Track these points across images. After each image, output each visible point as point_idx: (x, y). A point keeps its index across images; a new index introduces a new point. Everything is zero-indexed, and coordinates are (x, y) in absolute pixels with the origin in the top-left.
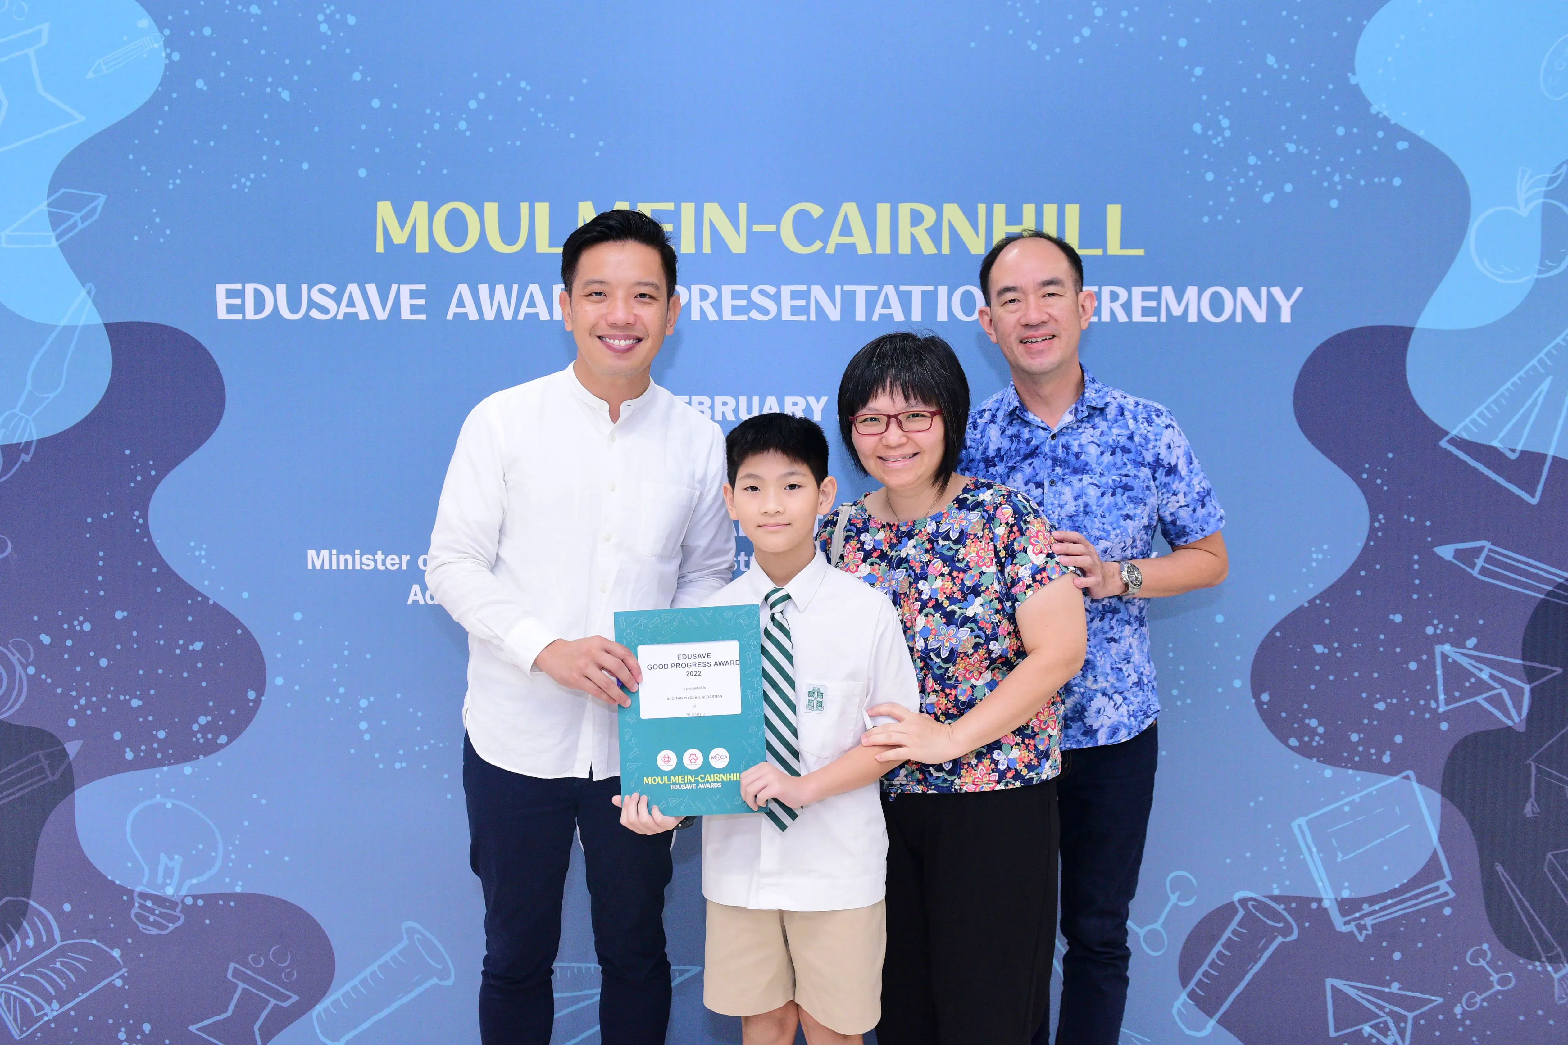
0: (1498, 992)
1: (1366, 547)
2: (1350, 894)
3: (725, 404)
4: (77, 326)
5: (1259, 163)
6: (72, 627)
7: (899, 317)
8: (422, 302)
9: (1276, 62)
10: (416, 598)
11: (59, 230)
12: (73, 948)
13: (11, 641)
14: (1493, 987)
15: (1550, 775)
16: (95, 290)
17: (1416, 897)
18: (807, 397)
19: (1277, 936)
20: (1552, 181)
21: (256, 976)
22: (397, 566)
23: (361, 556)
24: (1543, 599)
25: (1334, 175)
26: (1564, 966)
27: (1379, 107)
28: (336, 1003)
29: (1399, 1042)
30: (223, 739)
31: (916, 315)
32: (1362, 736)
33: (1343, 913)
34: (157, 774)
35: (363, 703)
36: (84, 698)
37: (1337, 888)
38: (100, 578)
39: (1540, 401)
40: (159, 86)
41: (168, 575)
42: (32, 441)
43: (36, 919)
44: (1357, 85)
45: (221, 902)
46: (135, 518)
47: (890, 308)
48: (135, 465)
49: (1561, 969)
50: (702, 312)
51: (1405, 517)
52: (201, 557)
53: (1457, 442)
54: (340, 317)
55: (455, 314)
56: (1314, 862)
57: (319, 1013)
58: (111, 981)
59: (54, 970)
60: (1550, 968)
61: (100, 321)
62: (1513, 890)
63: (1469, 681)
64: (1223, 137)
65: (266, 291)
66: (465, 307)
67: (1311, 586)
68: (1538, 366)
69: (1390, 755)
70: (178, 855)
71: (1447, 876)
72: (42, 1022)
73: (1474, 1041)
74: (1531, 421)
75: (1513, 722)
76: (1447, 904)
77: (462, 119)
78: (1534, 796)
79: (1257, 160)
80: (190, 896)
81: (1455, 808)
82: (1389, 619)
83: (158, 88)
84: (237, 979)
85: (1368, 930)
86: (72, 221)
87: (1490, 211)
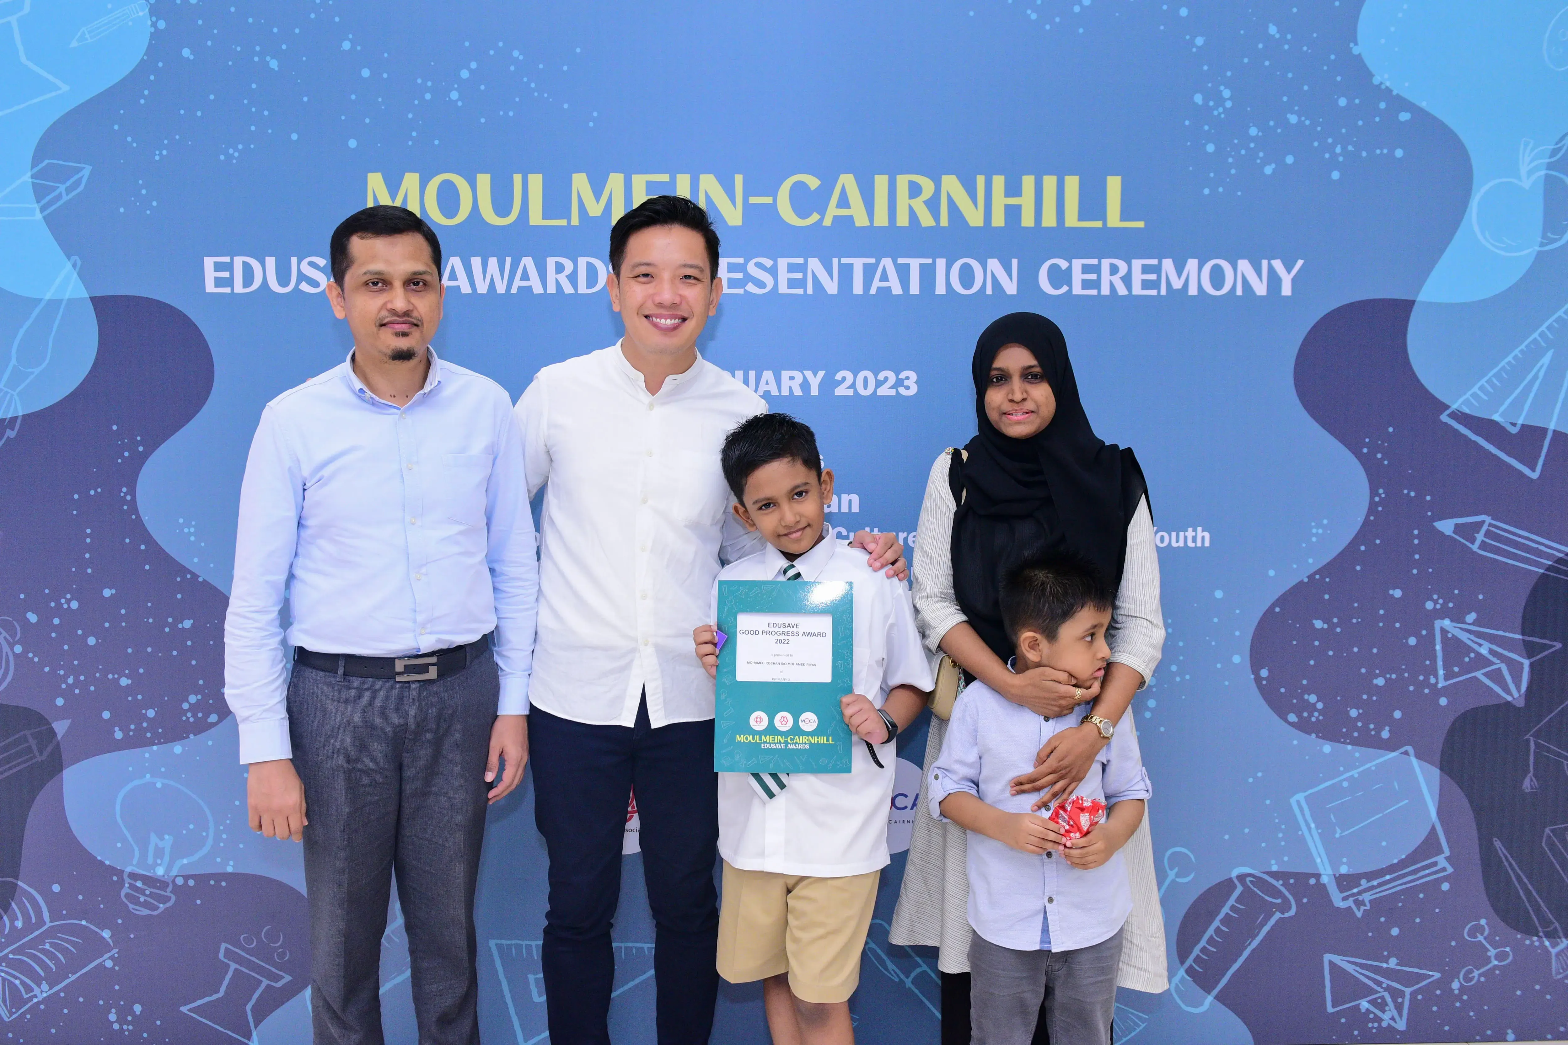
0: (1495, 967)
2: (1349, 870)
5: (1260, 134)
6: (59, 605)
7: (897, 290)
9: (1278, 32)
11: (44, 202)
12: (64, 929)
14: (1491, 962)
15: (1549, 750)
16: (80, 263)
17: (1414, 872)
18: (804, 371)
19: (1275, 912)
20: (1554, 153)
21: (249, 957)
24: (1543, 573)
25: (1336, 146)
26: (1562, 942)
27: (1382, 77)
29: (1397, 1017)
30: (213, 718)
31: (915, 288)
32: (1361, 711)
33: (1342, 889)
34: (147, 753)
36: (72, 677)
37: (1335, 864)
38: (87, 556)
39: (1541, 374)
40: (145, 55)
41: (157, 552)
42: (18, 417)
43: (24, 900)
45: (212, 883)
46: (122, 494)
47: (888, 281)
48: (122, 442)
49: (1558, 944)
51: (1406, 492)
53: (1458, 416)
56: (1312, 836)
59: (43, 951)
60: (1547, 943)
61: (85, 295)
62: (1511, 865)
63: (1468, 656)
64: (1225, 109)
65: (255, 264)
66: (457, 280)
67: (1311, 561)
68: (1539, 339)
69: (1389, 731)
70: (169, 835)
71: (1445, 852)
72: (31, 1003)
73: (1471, 1016)
74: (1532, 395)
75: (1512, 695)
76: (1445, 879)
77: (454, 89)
78: (1532, 771)
79: (1258, 132)
80: (181, 876)
81: (1454, 783)
82: (1388, 594)
83: (143, 56)
84: (229, 960)
85: (1366, 906)
86: (56, 193)
87: (1492, 184)
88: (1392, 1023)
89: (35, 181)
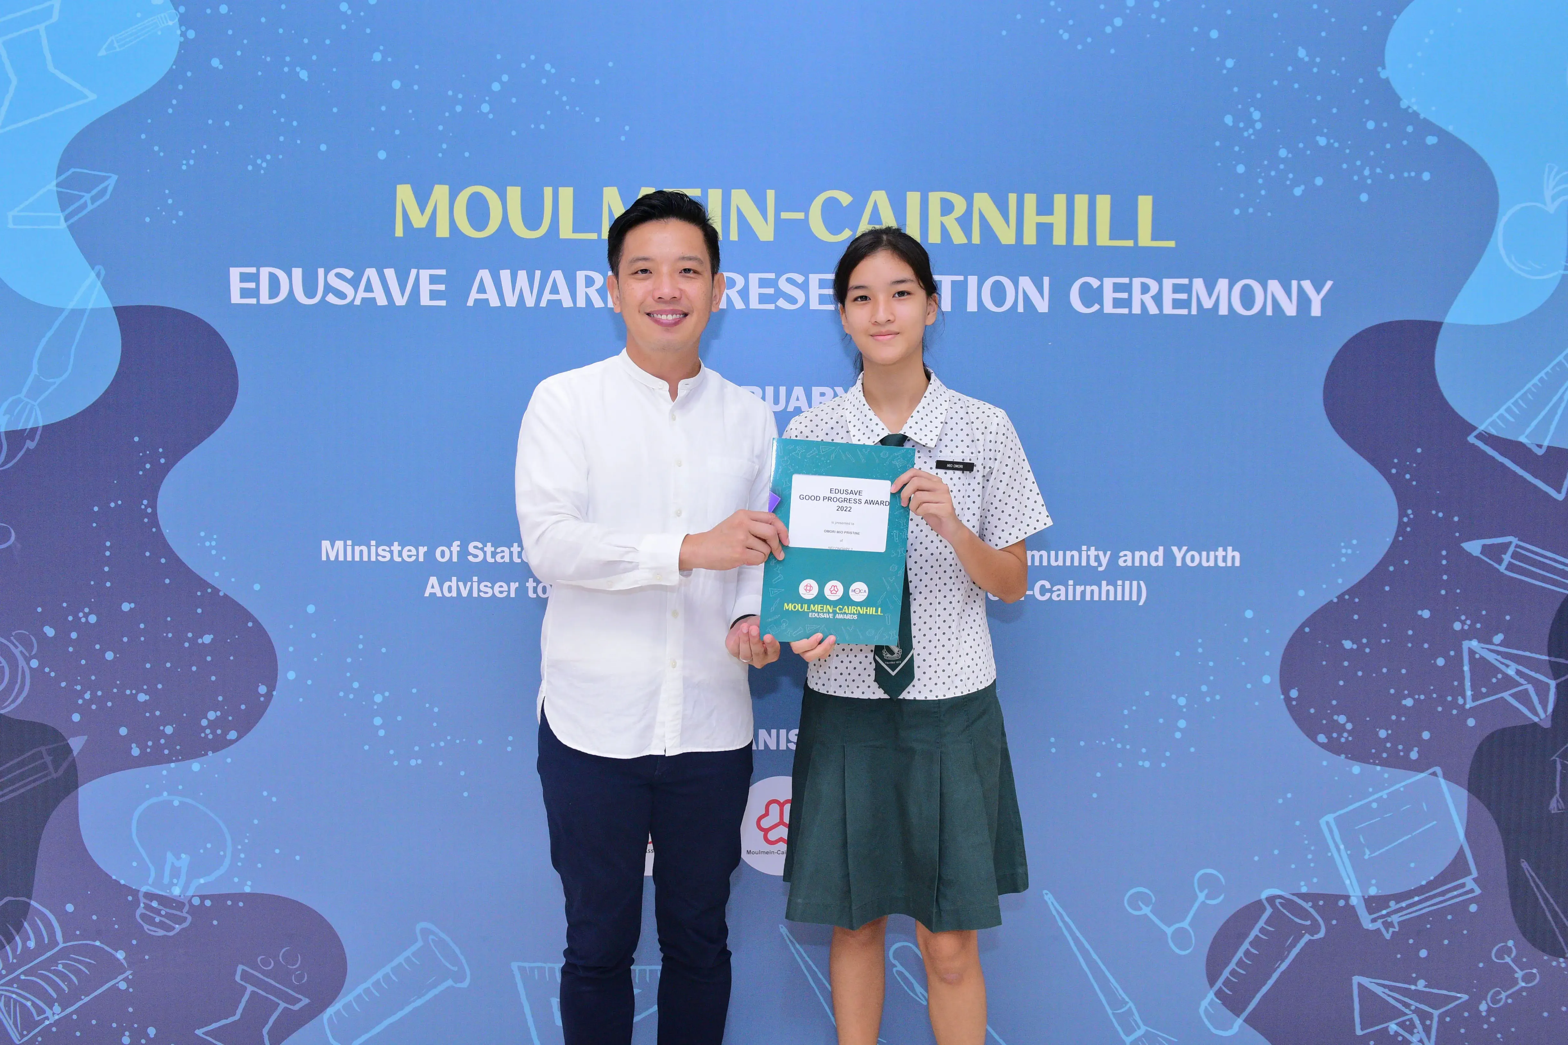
0: (1523, 989)
1: (1395, 542)
4: (85, 310)
5: (1290, 156)
6: (77, 619)
8: (442, 287)
9: (1307, 55)
10: (433, 591)
11: (68, 211)
12: (77, 950)
13: (13, 634)
14: (1518, 983)
16: (104, 272)
17: (1443, 893)
18: (835, 388)
19: (1304, 934)
21: (266, 979)
22: (413, 558)
25: (1365, 169)
27: (1409, 101)
28: (348, 1007)
29: (1425, 1040)
30: (233, 735)
32: (1390, 732)
33: (1370, 910)
34: (164, 770)
35: (378, 698)
36: (89, 692)
37: (1364, 886)
38: (107, 569)
39: (1566, 397)
40: (174, 64)
41: (177, 566)
42: (38, 428)
43: (37, 920)
44: (1387, 79)
45: (229, 903)
46: (143, 507)
48: (144, 453)
52: (212, 547)
53: (1484, 437)
54: (358, 302)
55: (476, 301)
56: (1341, 858)
57: (330, 1017)
58: (115, 984)
61: (109, 305)
62: (1538, 886)
63: (1496, 677)
64: (1255, 129)
65: (281, 275)
66: (486, 293)
67: (1340, 581)
68: (1564, 361)
69: (1417, 752)
70: (186, 854)
71: (1473, 873)
72: (42, 1026)
73: (1499, 1039)
74: (1557, 418)
75: (1539, 718)
76: (1473, 901)
77: (485, 101)
78: (1558, 793)
79: (1288, 153)
80: (197, 896)
81: (1481, 805)
82: (1417, 614)
83: (172, 65)
84: (246, 982)
85: (1395, 928)
86: (82, 201)
87: (1517, 207)
89: (61, 189)
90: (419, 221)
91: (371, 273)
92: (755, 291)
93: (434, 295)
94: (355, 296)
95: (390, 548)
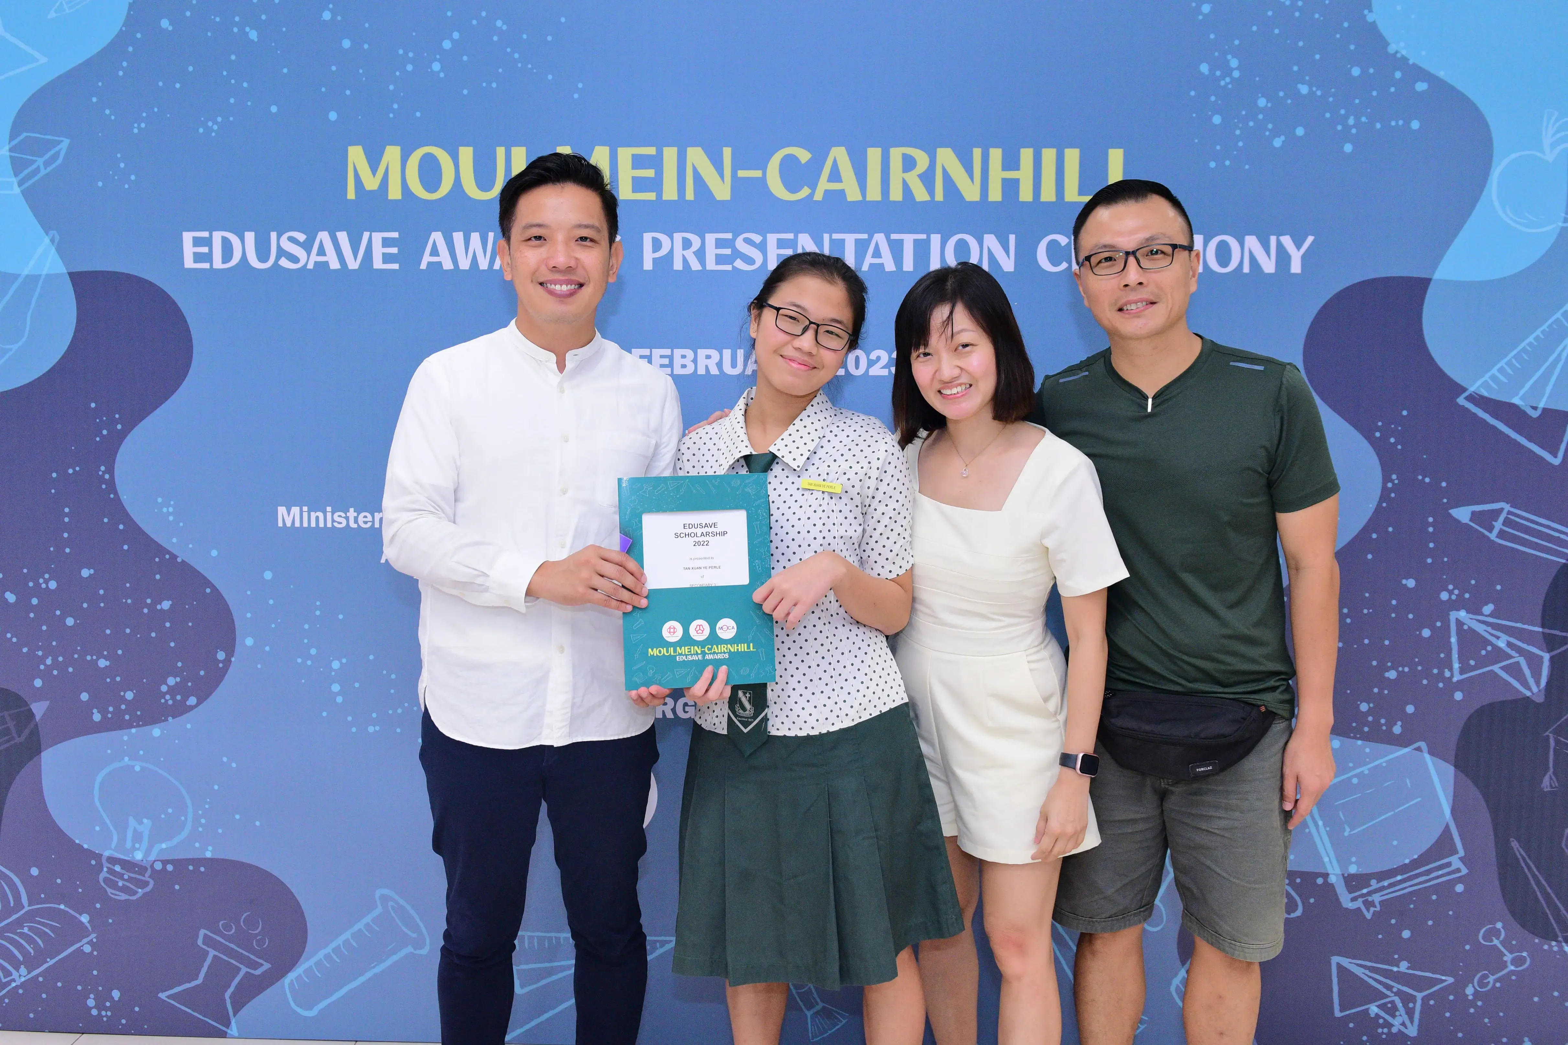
0: (1512, 973)
1: (1378, 509)
2: (1358, 868)
3: (708, 357)
4: (40, 275)
5: (1269, 105)
6: (38, 585)
7: (890, 266)
8: (394, 250)
11: (22, 176)
12: (43, 913)
14: (1507, 967)
16: (59, 238)
17: (1426, 873)
21: (227, 943)
22: (369, 524)
23: (333, 513)
24: (1565, 563)
25: (1349, 118)
27: (1397, 46)
28: (308, 971)
29: (1408, 1023)
30: (192, 701)
31: (908, 265)
32: (1371, 705)
33: (1350, 889)
34: (124, 736)
35: (336, 665)
36: (50, 658)
37: (1344, 863)
38: (66, 535)
39: (1564, 356)
40: (123, 26)
41: (136, 533)
43: (3, 884)
44: (1374, 22)
45: (191, 868)
46: (101, 473)
47: (880, 257)
48: (101, 420)
50: (685, 261)
51: (1420, 477)
52: (169, 514)
53: (1475, 399)
54: (310, 266)
55: (429, 262)
56: (1320, 835)
57: (292, 983)
58: (80, 947)
59: (22, 935)
60: (1566, 948)
61: (64, 270)
62: (1529, 866)
63: (1485, 649)
64: (1233, 79)
65: (234, 239)
66: (438, 255)
68: (1562, 318)
69: (1401, 726)
70: (147, 819)
71: (1460, 852)
72: (9, 988)
73: (1486, 1023)
74: (1554, 378)
75: (1532, 692)
76: (1460, 880)
77: (436, 60)
78: (1551, 770)
79: (1267, 102)
80: (158, 861)
81: (1469, 781)
82: (1400, 582)
83: (121, 28)
84: (208, 947)
85: (1376, 907)
86: (34, 166)
87: (1514, 156)
88: (1403, 1029)
89: (14, 154)
90: (371, 183)
91: (323, 236)
92: (711, 252)
93: (387, 258)
94: (308, 260)
95: (346, 514)
